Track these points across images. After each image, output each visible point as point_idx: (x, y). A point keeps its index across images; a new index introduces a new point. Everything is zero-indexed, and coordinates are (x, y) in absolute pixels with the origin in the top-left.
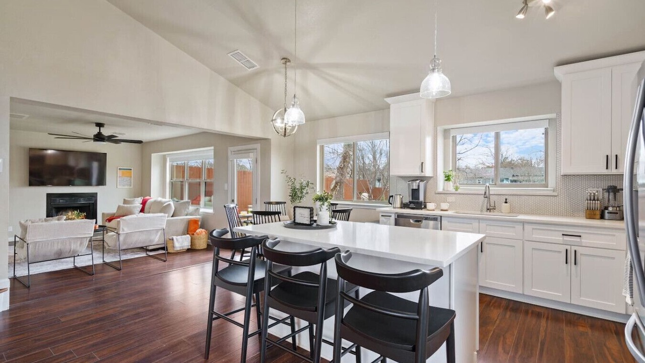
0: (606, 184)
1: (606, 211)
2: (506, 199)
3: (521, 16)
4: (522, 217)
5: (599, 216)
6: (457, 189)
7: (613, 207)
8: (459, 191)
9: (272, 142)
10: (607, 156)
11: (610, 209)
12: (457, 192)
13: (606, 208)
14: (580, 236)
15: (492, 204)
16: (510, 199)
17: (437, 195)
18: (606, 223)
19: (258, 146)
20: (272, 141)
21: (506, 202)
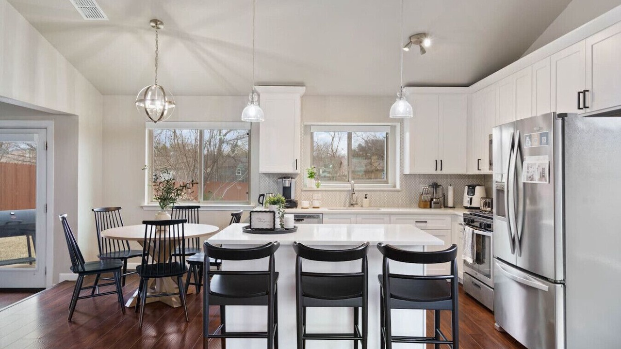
0: (431, 181)
1: (433, 202)
2: (366, 195)
3: (406, 49)
4: (383, 210)
5: (429, 206)
6: (318, 186)
7: (436, 198)
8: (320, 188)
9: (81, 120)
10: (436, 161)
11: (434, 200)
12: (318, 189)
13: (432, 200)
14: (426, 222)
15: (355, 200)
16: (369, 194)
17: (305, 193)
18: (433, 211)
19: (50, 124)
20: (80, 118)
21: (366, 198)
